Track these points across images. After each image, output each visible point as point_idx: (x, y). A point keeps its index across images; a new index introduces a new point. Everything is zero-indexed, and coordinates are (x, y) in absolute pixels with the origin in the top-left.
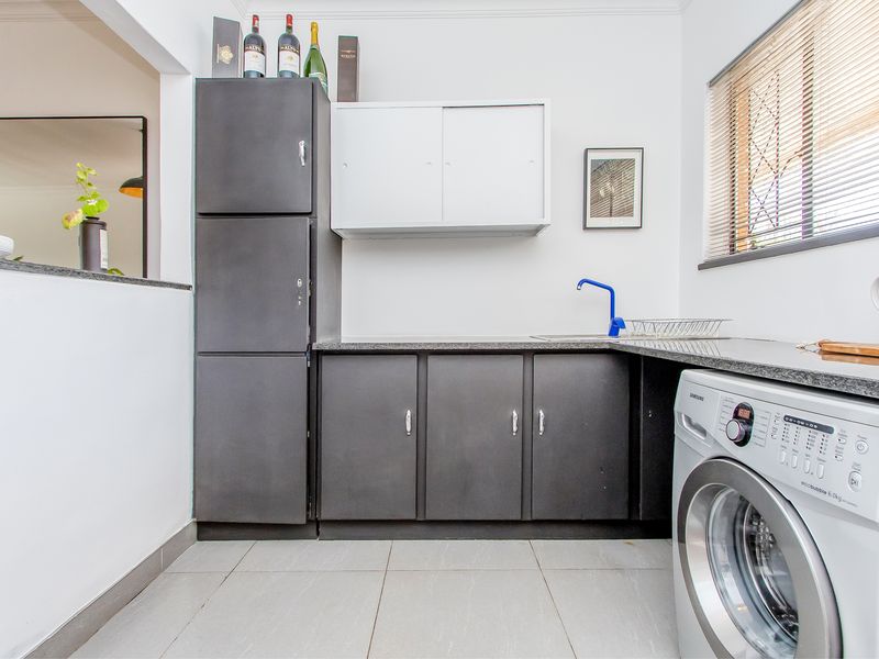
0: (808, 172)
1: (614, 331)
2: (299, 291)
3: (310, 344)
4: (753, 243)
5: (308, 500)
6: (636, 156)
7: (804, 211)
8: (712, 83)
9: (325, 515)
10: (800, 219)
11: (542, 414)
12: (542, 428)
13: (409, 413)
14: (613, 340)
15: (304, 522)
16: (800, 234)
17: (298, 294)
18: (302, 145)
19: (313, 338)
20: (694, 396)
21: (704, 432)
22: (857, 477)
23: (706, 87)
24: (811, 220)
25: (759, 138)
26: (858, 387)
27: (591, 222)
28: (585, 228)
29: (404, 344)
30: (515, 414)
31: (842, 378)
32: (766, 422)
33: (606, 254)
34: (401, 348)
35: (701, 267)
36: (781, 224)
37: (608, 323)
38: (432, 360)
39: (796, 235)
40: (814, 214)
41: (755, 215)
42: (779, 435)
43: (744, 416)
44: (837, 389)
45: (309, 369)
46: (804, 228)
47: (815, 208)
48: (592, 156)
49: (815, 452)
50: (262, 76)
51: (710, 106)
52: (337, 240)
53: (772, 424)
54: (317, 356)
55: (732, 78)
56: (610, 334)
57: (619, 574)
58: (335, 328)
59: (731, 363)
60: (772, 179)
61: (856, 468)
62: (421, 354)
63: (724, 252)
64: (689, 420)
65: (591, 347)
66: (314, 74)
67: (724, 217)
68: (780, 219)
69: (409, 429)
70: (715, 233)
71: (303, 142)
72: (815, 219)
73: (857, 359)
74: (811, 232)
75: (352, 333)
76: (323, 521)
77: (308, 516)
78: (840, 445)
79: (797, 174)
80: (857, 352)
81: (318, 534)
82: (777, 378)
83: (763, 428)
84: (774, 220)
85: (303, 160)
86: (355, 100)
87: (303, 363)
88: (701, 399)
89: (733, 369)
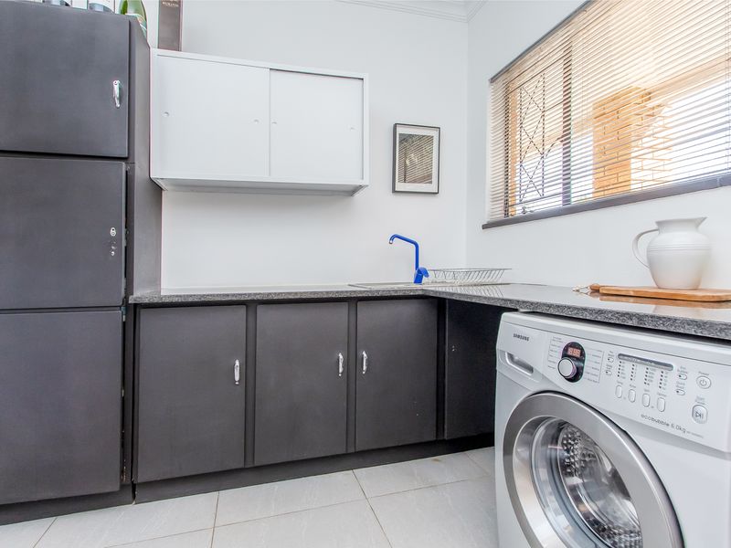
0: (567, 154)
1: (418, 280)
2: (111, 241)
3: (126, 298)
4: (524, 208)
5: (123, 464)
6: (434, 133)
7: (564, 185)
8: (493, 80)
9: (142, 477)
10: (561, 190)
11: (365, 355)
12: (365, 368)
13: (237, 363)
14: (418, 286)
15: (116, 488)
16: (561, 202)
17: (111, 244)
18: (116, 86)
19: (129, 289)
20: (519, 336)
21: (530, 369)
22: (701, 410)
23: (488, 83)
24: (569, 192)
25: (529, 126)
26: (687, 327)
27: (399, 186)
28: (394, 191)
29: (233, 295)
30: (341, 357)
31: (669, 319)
32: (599, 360)
33: (410, 214)
34: (230, 298)
35: (485, 227)
36: (545, 195)
37: (414, 272)
38: (261, 310)
39: (557, 203)
40: (573, 187)
41: (525, 187)
42: (614, 371)
43: (574, 353)
44: (665, 329)
45: (124, 323)
46: (564, 197)
47: (572, 182)
48: (400, 130)
49: (654, 387)
50: (67, 5)
51: (490, 98)
52: (156, 189)
53: (606, 362)
54: (134, 311)
55: (507, 78)
56: (415, 282)
57: (434, 492)
58: (156, 280)
59: (550, 306)
60: (539, 159)
61: (700, 402)
62: (250, 304)
63: (500, 216)
64: (511, 357)
65: (407, 293)
66: (131, 13)
67: (501, 187)
68: (545, 190)
69: (237, 378)
70: (494, 200)
71: (118, 82)
72: (573, 191)
73: (632, 299)
74: (569, 200)
75: (173, 284)
76: (140, 484)
77: (122, 480)
78: (680, 381)
79: (558, 156)
80: (632, 294)
81: (134, 497)
82: (599, 319)
83: (595, 365)
84: (541, 191)
85: (117, 102)
86: (178, 49)
87: (119, 316)
88: (527, 339)
89: (552, 311)
